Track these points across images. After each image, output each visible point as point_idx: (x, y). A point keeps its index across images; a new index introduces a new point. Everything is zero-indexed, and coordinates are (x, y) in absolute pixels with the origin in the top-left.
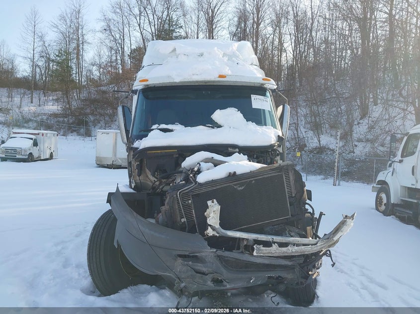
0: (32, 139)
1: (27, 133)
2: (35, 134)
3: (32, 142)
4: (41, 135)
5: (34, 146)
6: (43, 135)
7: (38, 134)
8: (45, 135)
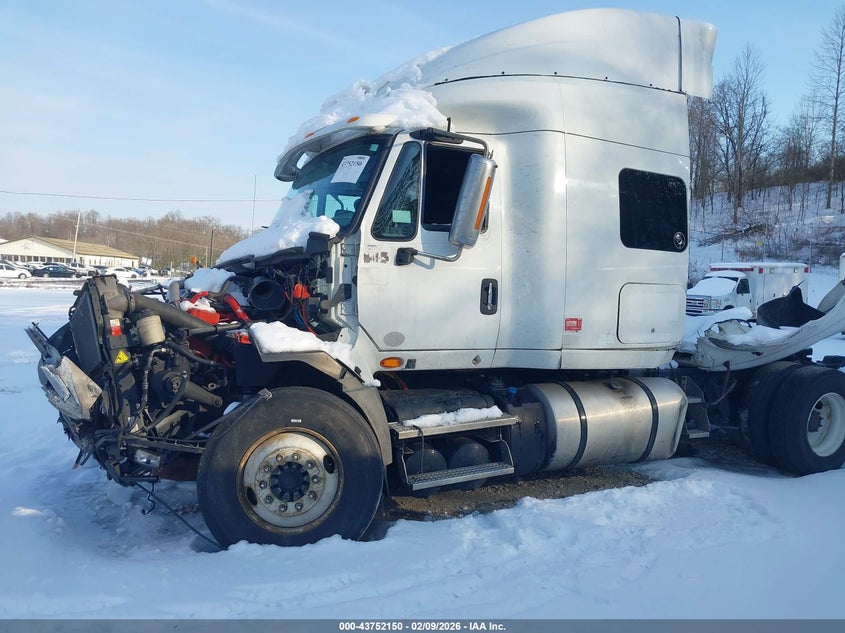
0: (736, 279)
1: (733, 269)
2: (746, 270)
3: (735, 284)
4: (756, 271)
5: (738, 293)
6: (761, 271)
7: (752, 269)
8: (765, 271)
